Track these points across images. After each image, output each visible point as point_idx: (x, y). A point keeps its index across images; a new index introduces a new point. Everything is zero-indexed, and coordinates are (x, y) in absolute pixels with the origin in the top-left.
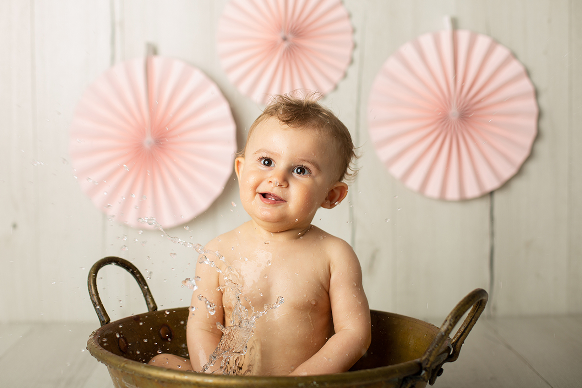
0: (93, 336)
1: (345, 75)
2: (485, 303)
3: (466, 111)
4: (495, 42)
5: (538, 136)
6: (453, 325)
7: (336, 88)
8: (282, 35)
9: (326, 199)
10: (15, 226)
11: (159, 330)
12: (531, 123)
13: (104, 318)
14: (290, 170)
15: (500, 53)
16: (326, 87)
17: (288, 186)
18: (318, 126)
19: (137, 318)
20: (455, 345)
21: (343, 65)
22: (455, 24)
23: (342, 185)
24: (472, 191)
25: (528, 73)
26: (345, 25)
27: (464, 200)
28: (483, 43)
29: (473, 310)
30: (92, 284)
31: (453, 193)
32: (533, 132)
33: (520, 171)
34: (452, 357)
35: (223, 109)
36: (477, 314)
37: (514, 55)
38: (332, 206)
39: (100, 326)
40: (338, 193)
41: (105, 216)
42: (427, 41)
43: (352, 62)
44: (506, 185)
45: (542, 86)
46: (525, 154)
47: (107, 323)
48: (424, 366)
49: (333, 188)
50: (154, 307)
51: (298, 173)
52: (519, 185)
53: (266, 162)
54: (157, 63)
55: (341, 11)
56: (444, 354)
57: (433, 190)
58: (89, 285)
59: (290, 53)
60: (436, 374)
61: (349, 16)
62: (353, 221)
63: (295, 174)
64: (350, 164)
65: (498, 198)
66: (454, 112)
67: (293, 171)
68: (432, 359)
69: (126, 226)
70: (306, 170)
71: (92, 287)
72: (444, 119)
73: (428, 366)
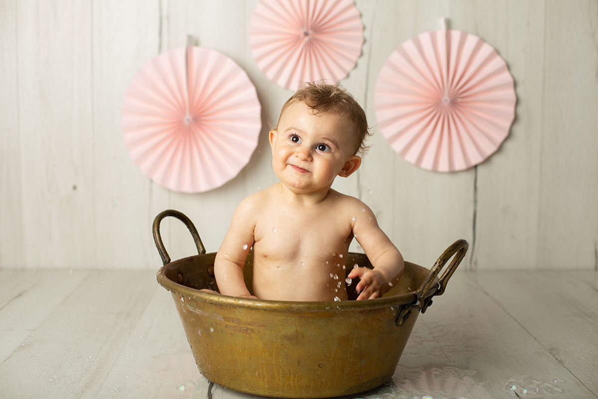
0: (160, 272)
1: (356, 66)
2: (466, 250)
3: (456, 98)
4: (482, 41)
5: (516, 120)
6: (441, 266)
7: (348, 76)
8: (303, 30)
9: (343, 169)
10: (75, 188)
11: (208, 269)
12: (511, 109)
13: (166, 258)
14: (314, 147)
15: (486, 50)
16: (340, 75)
17: (312, 160)
18: (339, 112)
19: (191, 259)
20: (442, 283)
21: (354, 57)
22: (449, 25)
23: (356, 158)
24: (460, 165)
25: (508, 67)
26: (357, 23)
27: (453, 172)
28: (472, 41)
29: (457, 256)
30: (156, 232)
31: (443, 166)
32: (512, 117)
33: (500, 149)
34: (440, 292)
35: (251, 92)
36: (460, 259)
37: (497, 52)
38: (347, 175)
39: (163, 266)
40: (353, 164)
41: (151, 181)
42: (425, 39)
43: (362, 54)
44: (487, 160)
45: (520, 78)
46: (505, 134)
47: (168, 263)
48: (418, 297)
49: (349, 160)
50: (203, 251)
51: (320, 149)
52: (497, 160)
53: (295, 139)
54: (196, 51)
55: (353, 12)
56: (433, 289)
57: (427, 163)
58: (154, 232)
59: (310, 46)
60: (427, 305)
61: (361, 16)
62: (359, 188)
63: (318, 150)
64: (364, 141)
65: (481, 170)
66: (446, 99)
67: (316, 148)
68: (424, 291)
69: (169, 191)
70: (326, 147)
71: (157, 234)
72: (438, 104)
73: (422, 297)
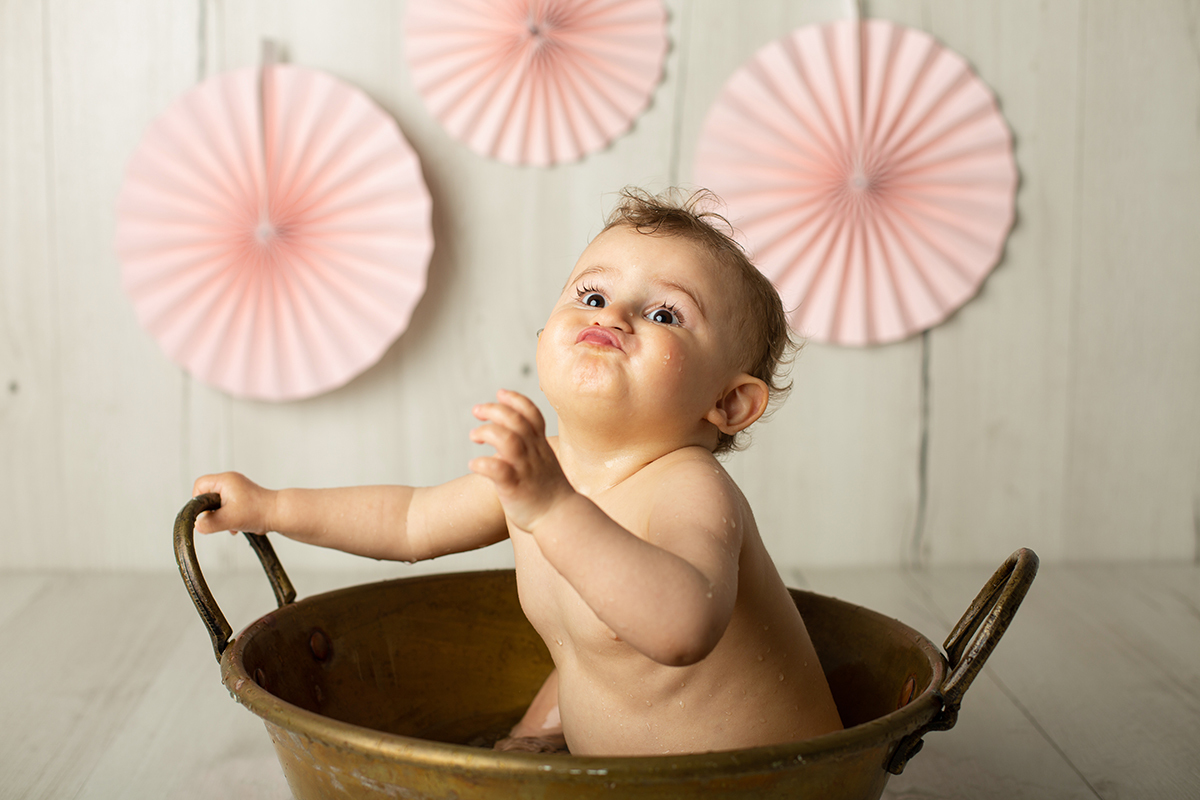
1: (650, 103)
3: (883, 175)
4: (938, 46)
5: (1016, 223)
7: (632, 127)
8: (529, 23)
10: (13, 387)
11: (309, 641)
15: (949, 66)
16: (614, 126)
21: (646, 84)
22: (863, 9)
24: (889, 328)
25: (998, 103)
27: (874, 345)
28: (915, 45)
31: (853, 332)
32: (1006, 219)
35: (408, 167)
37: (972, 70)
41: (186, 374)
42: (809, 41)
43: (663, 77)
44: (952, 317)
50: (288, 595)
52: (973, 316)
54: (283, 76)
57: (817, 325)
59: (545, 62)
65: (937, 340)
66: (858, 178)
69: (228, 397)
72: (837, 189)
